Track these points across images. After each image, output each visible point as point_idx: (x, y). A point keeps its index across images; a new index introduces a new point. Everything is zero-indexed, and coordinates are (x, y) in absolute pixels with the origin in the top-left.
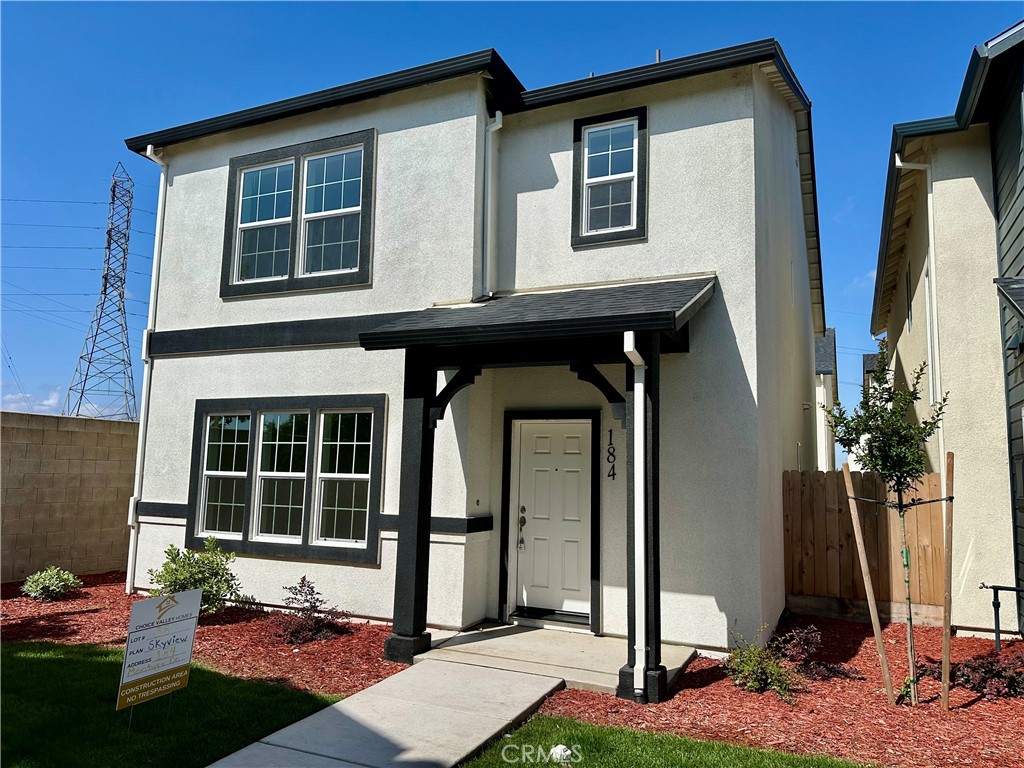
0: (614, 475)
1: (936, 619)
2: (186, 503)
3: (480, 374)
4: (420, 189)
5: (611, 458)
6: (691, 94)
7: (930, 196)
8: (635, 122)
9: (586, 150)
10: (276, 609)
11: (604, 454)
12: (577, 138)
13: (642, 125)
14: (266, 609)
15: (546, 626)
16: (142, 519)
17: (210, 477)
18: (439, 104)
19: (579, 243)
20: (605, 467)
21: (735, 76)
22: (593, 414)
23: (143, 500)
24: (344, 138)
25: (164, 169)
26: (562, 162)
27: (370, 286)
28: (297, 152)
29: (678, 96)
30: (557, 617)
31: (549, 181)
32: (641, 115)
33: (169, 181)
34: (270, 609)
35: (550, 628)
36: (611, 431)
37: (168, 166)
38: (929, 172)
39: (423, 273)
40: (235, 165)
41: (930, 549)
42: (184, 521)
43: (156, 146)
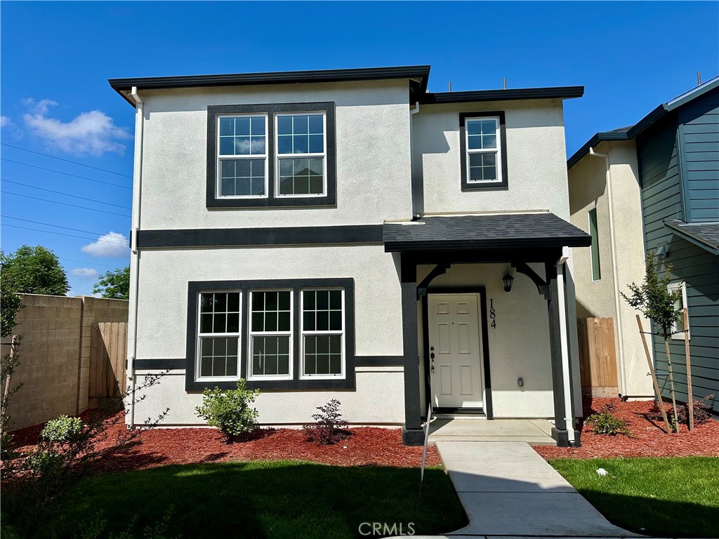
0: (495, 325)
1: (613, 394)
2: (185, 358)
3: (449, 267)
4: (370, 146)
5: (493, 316)
6: (529, 107)
7: (608, 172)
8: (497, 120)
9: (467, 132)
10: (270, 427)
11: (489, 314)
12: (462, 124)
13: (502, 122)
14: (261, 427)
15: (455, 418)
16: (137, 372)
17: (203, 338)
18: (381, 93)
19: (466, 187)
20: (490, 321)
21: (553, 102)
22: (481, 290)
23: (137, 358)
24: (310, 105)
25: (141, 106)
26: (453, 137)
27: (336, 207)
28: (271, 109)
29: (521, 108)
30: (459, 411)
31: (444, 148)
32: (502, 116)
33: (146, 116)
34: (265, 427)
35: (458, 418)
36: (491, 300)
37: (143, 103)
38: (607, 159)
39: (376, 201)
40: (213, 112)
41: (609, 358)
42: (184, 371)
43: (139, 89)
